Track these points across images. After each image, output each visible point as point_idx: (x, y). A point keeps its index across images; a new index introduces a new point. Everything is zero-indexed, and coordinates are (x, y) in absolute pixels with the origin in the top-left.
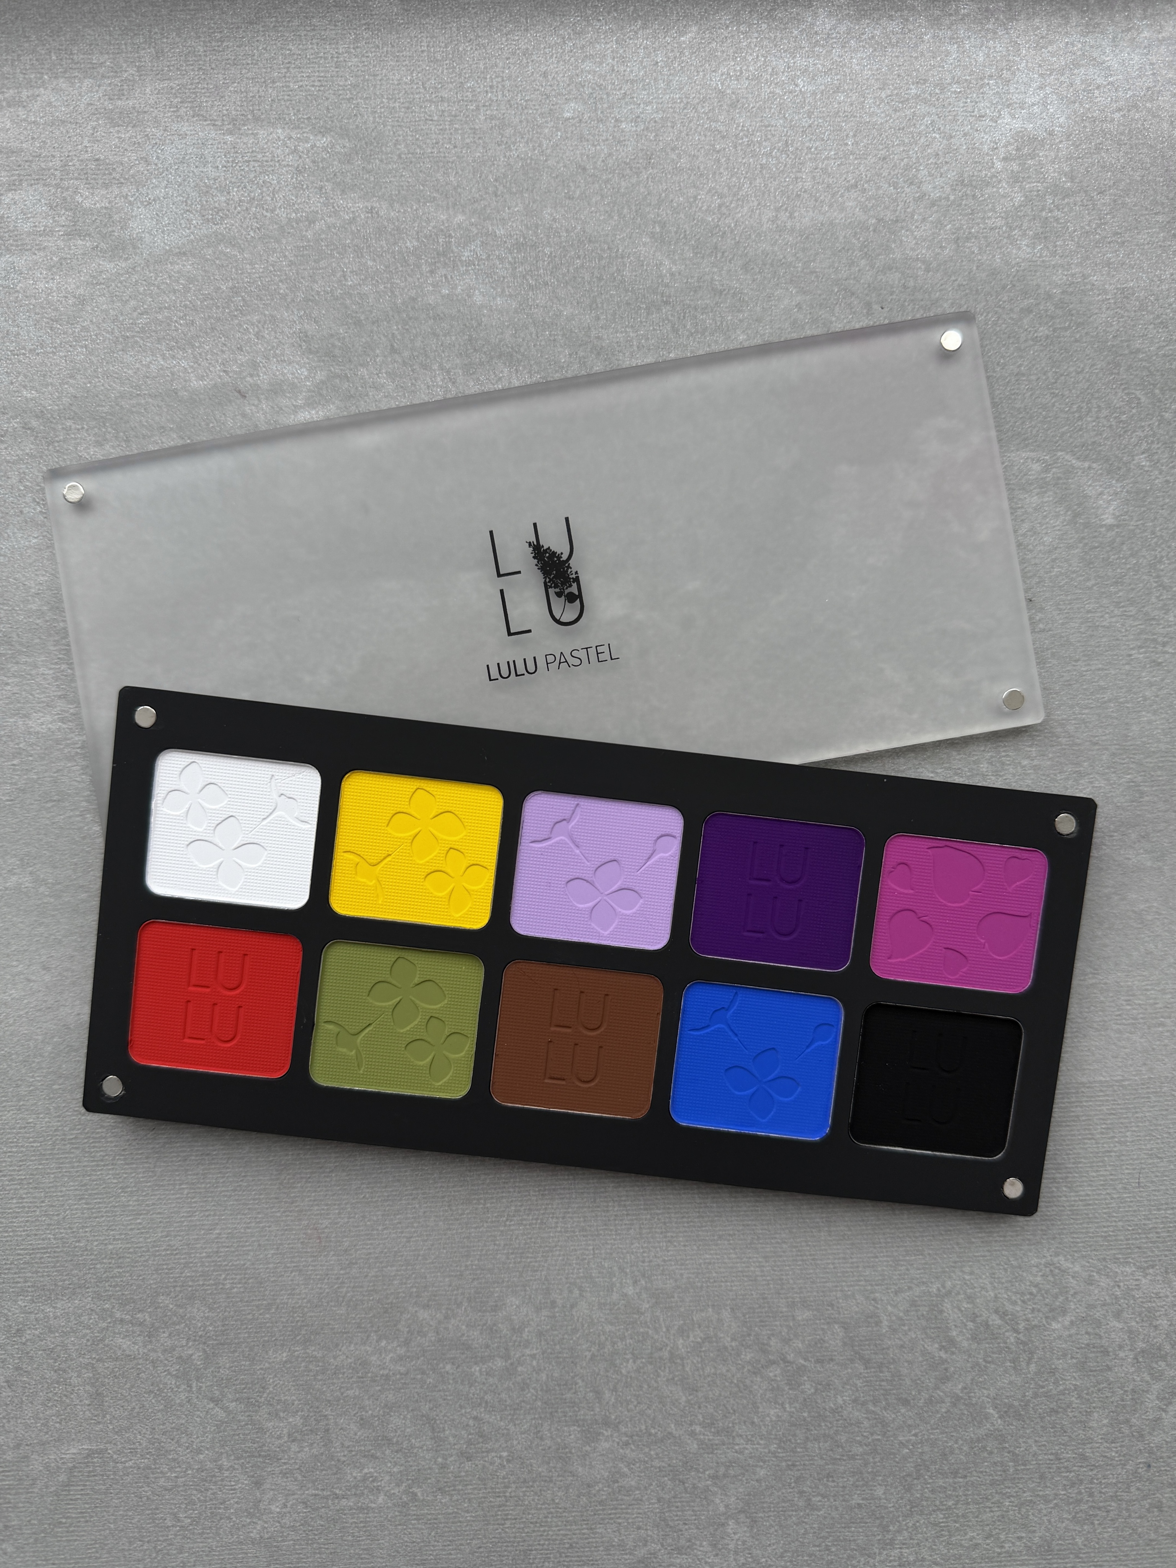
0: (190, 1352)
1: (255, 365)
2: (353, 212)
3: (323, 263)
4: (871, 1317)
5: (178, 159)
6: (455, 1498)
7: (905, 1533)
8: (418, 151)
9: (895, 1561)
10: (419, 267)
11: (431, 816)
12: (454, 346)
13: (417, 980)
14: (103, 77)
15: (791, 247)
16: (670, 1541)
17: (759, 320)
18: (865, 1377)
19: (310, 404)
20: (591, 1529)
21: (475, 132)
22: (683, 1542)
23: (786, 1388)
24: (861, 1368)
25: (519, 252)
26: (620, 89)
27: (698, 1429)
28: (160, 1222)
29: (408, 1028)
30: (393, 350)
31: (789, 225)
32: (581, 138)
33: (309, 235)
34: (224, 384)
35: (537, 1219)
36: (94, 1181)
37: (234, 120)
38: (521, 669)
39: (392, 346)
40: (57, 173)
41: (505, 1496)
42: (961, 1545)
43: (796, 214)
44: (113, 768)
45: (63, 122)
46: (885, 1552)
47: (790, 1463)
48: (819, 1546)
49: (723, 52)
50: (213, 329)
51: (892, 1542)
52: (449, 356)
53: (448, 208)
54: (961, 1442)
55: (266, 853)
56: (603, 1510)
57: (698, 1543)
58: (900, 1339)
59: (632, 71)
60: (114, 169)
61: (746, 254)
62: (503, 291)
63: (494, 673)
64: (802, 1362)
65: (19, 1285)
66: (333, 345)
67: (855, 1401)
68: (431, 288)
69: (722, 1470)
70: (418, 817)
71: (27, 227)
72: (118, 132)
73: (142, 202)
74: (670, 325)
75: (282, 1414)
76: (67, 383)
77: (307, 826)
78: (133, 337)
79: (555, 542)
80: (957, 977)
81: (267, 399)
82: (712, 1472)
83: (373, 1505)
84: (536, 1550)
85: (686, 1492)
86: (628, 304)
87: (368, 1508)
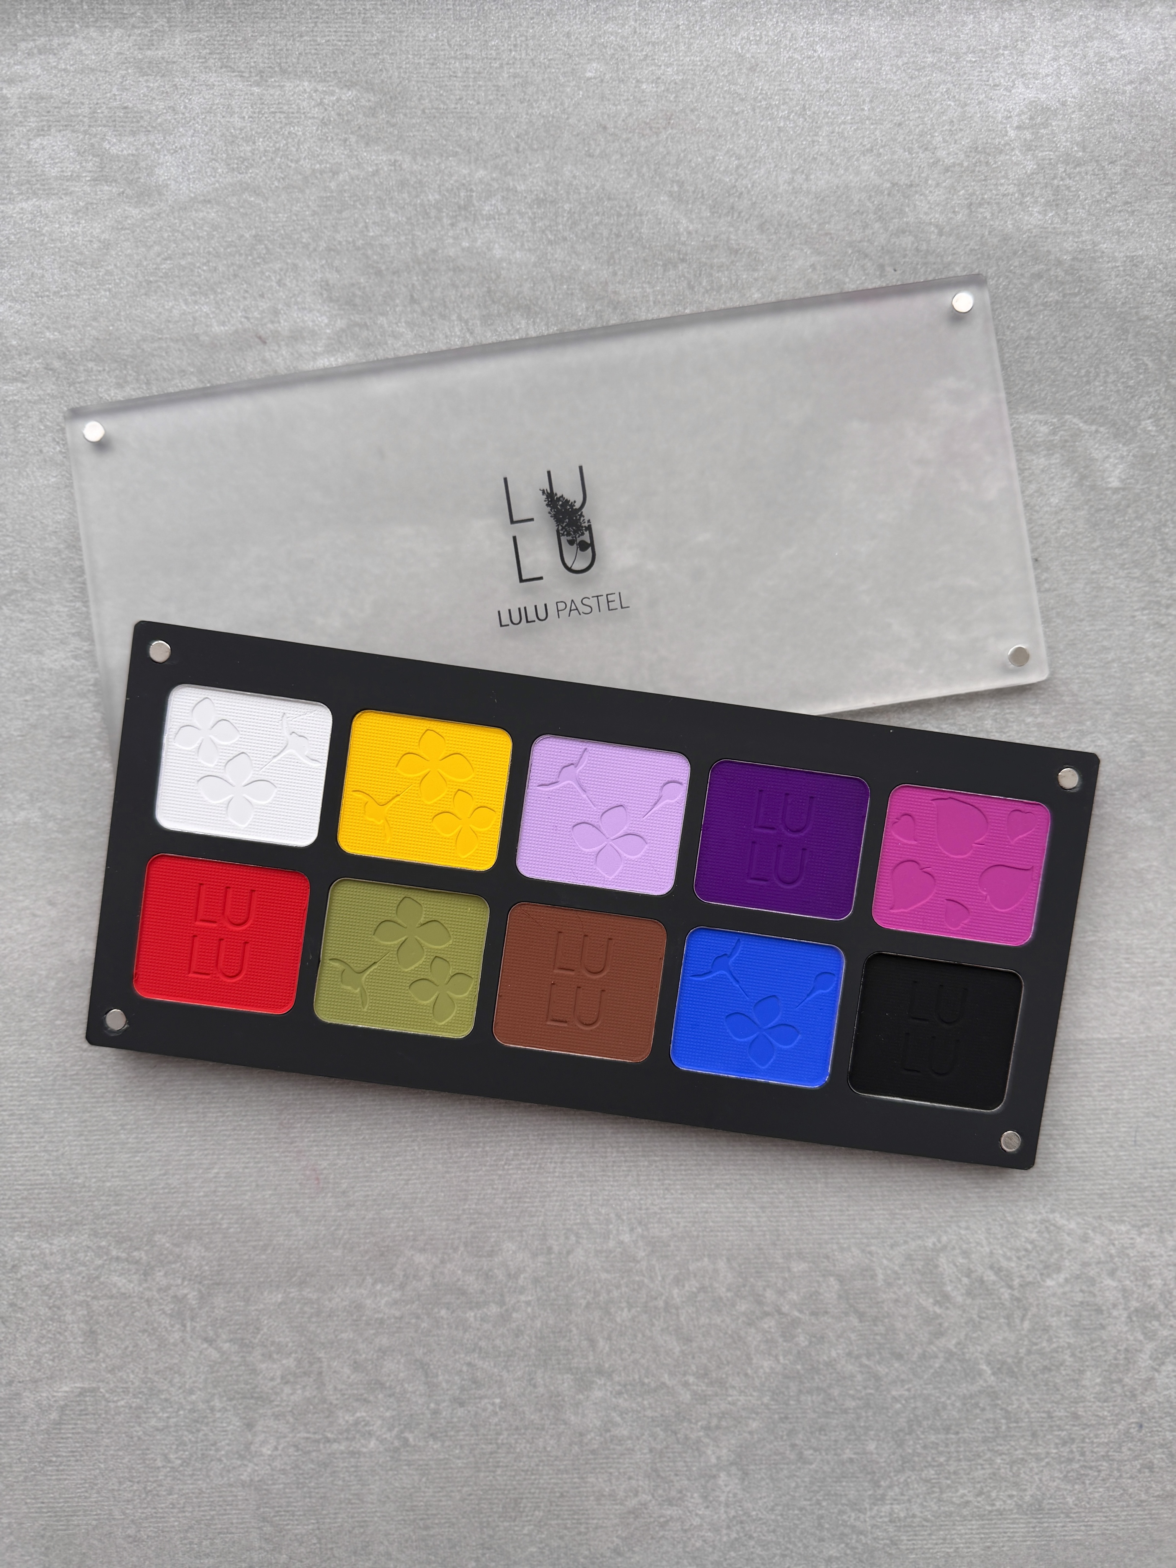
0: (185, 1291)
1: (276, 312)
2: (376, 164)
3: (345, 214)
4: (866, 1270)
5: (205, 109)
6: (447, 1444)
7: (897, 1489)
8: (442, 106)
9: (885, 1516)
10: (439, 219)
11: (441, 757)
12: (473, 297)
13: (422, 920)
14: (134, 27)
15: (807, 208)
16: (660, 1492)
17: (773, 279)
18: (859, 1331)
19: (330, 350)
20: (582, 1478)
21: (498, 88)
22: (673, 1493)
23: (780, 1340)
24: (855, 1321)
25: (539, 207)
26: (642, 50)
27: (691, 1379)
28: (159, 1160)
29: (413, 968)
30: (413, 300)
31: (805, 187)
32: (603, 98)
33: (333, 185)
34: (245, 330)
35: (535, 1164)
36: (94, 1117)
37: (261, 72)
38: (532, 616)
39: (412, 296)
40: (86, 119)
41: (497, 1444)
42: (953, 1503)
43: (812, 177)
44: (127, 702)
45: (93, 70)
46: (876, 1508)
47: (782, 1415)
48: (810, 1500)
49: (743, 17)
50: (236, 276)
51: (883, 1498)
52: (468, 307)
53: (470, 163)
54: (953, 1398)
55: (276, 790)
56: (595, 1459)
57: (689, 1494)
58: (895, 1293)
59: (653, 34)
60: (142, 117)
61: (762, 216)
62: (522, 245)
63: (505, 619)
64: (796, 1313)
65: (16, 1221)
66: (354, 295)
67: (849, 1354)
68: (451, 241)
69: (714, 1422)
70: (427, 758)
71: (54, 172)
72: (147, 81)
73: (168, 150)
74: (686, 282)
75: (275, 1356)
76: (90, 325)
77: (318, 765)
78: (156, 281)
79: (568, 490)
80: (958, 928)
81: (287, 345)
82: (704, 1423)
83: (364, 1450)
84: (527, 1498)
85: (678, 1443)
86: (645, 260)
87: (359, 1453)
